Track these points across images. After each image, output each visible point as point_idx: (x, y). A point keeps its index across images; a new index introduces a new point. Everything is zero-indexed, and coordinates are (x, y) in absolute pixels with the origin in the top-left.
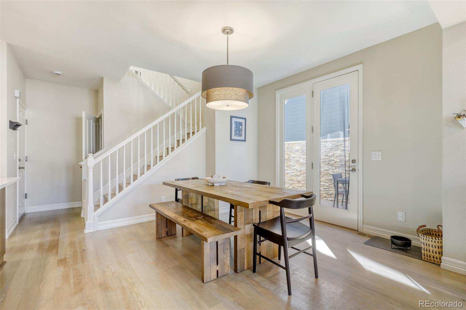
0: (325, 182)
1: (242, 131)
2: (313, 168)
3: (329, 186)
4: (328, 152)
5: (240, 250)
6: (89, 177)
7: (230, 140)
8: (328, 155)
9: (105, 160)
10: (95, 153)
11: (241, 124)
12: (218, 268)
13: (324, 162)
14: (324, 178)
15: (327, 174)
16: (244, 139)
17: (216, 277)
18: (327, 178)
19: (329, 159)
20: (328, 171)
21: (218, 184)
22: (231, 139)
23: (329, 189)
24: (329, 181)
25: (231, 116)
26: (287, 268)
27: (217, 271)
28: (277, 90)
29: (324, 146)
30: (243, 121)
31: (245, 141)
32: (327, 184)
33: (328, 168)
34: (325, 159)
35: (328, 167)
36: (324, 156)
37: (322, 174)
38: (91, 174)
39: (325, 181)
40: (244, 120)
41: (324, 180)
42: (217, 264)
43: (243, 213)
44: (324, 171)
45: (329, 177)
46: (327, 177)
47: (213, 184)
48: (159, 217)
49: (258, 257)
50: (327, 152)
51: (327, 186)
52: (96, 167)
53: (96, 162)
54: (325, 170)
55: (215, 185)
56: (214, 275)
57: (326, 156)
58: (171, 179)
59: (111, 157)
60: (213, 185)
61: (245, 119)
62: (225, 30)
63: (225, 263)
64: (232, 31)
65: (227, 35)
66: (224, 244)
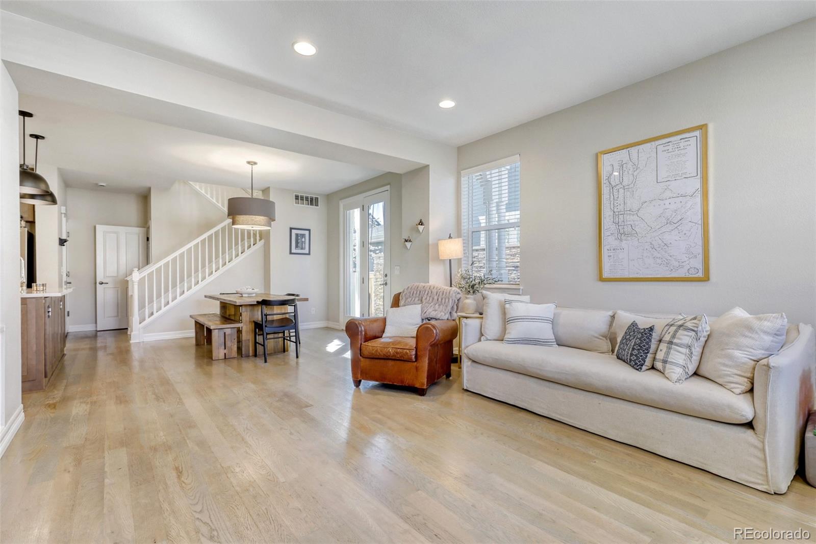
1: (305, 244)
5: (245, 340)
6: (135, 292)
7: (289, 253)
9: (150, 275)
10: (142, 268)
11: (303, 236)
12: (225, 351)
17: (224, 358)
21: (247, 295)
22: (291, 253)
25: (290, 227)
26: (263, 345)
27: (225, 354)
28: (341, 199)
30: (306, 233)
31: (309, 254)
38: (136, 287)
40: (308, 232)
42: (225, 349)
43: (248, 313)
47: (241, 294)
48: (198, 325)
49: (257, 344)
52: (142, 281)
53: (141, 277)
55: (244, 295)
56: (222, 356)
58: (216, 293)
59: (156, 272)
60: (242, 296)
61: (309, 230)
62: (249, 163)
63: (231, 349)
64: (255, 163)
65: (251, 166)
66: (231, 335)
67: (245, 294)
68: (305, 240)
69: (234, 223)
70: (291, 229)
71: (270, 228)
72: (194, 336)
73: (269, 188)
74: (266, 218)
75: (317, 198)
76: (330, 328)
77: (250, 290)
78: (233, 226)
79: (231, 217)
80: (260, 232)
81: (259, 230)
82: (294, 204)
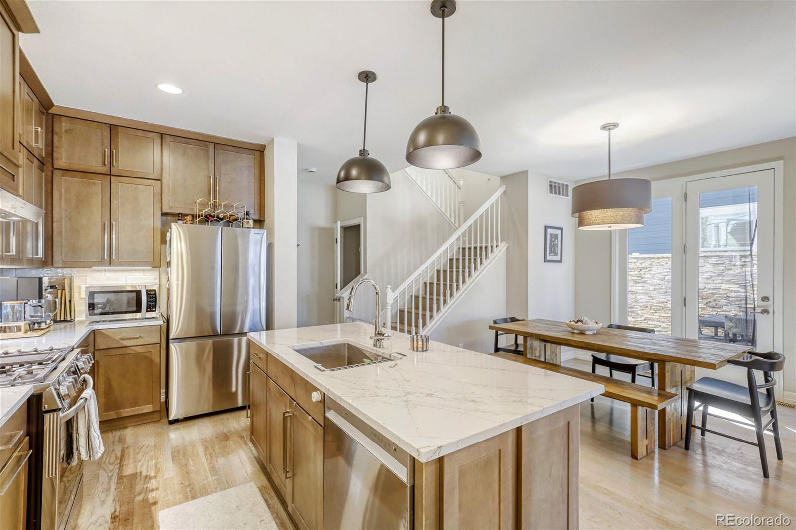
0: (659, 321)
1: (557, 247)
2: (685, 305)
3: (667, 328)
4: (666, 274)
7: (545, 261)
8: (666, 278)
11: (556, 236)
13: (657, 289)
14: (659, 314)
15: (663, 309)
16: (559, 259)
18: (663, 315)
19: (667, 285)
20: (665, 304)
23: (666, 332)
24: (666, 320)
25: (545, 226)
29: (658, 264)
30: (558, 232)
31: (560, 261)
32: (663, 325)
33: (665, 300)
34: (660, 285)
35: (665, 297)
36: (657, 281)
37: (654, 309)
39: (659, 319)
40: (560, 231)
41: (658, 317)
44: (657, 303)
45: (667, 313)
46: (664, 313)
50: (664, 274)
51: (664, 328)
53: (394, 297)
54: (659, 302)
57: (662, 281)
61: (561, 229)
62: (604, 127)
63: (652, 437)
64: (615, 125)
68: (558, 242)
70: (546, 228)
73: (525, 173)
75: (568, 185)
76: (577, 359)
82: (549, 195)
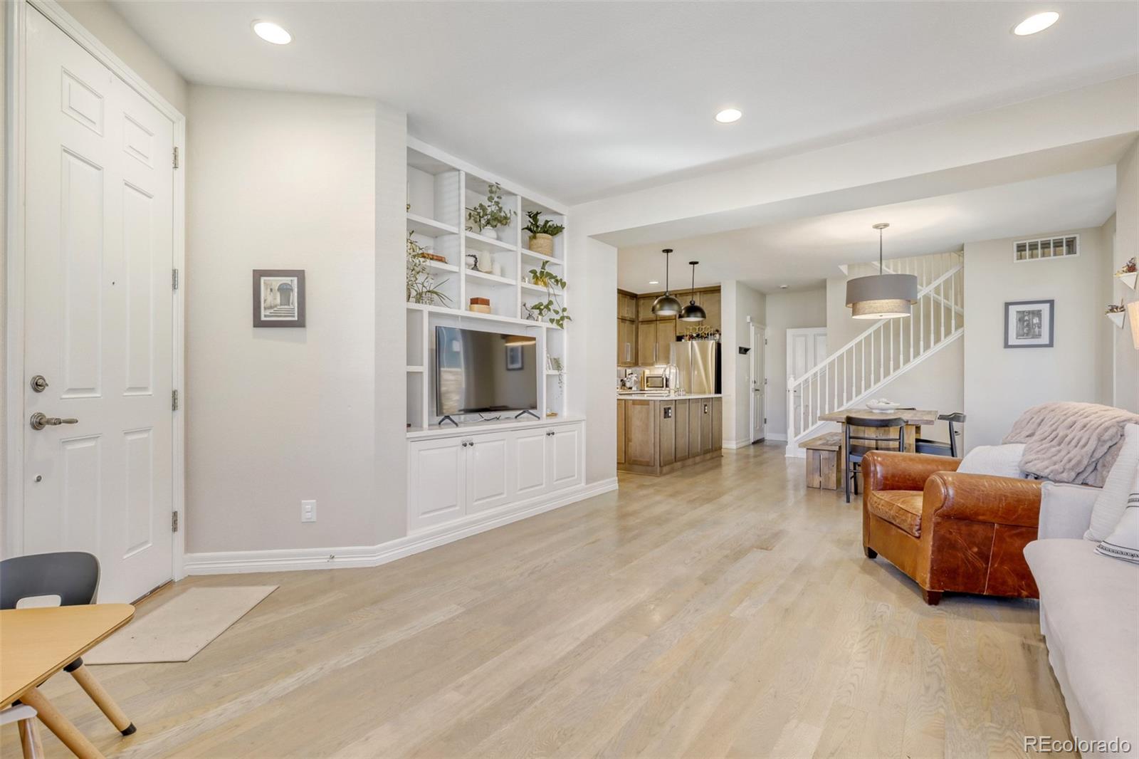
1: (1039, 327)
6: (790, 401)
12: (821, 479)
16: (1046, 343)
17: (818, 487)
22: (1007, 347)
25: (1005, 304)
27: (820, 482)
30: (1043, 307)
31: (1051, 345)
38: (791, 397)
40: (1047, 305)
42: (820, 476)
53: (796, 384)
56: (816, 484)
61: (1050, 302)
62: (876, 227)
63: (829, 478)
64: (886, 225)
65: (879, 230)
66: (827, 459)
67: (876, 409)
68: (1040, 320)
69: (854, 313)
70: (1008, 305)
71: (909, 315)
72: (805, 457)
74: (898, 301)
75: (1074, 238)
77: (882, 405)
78: (854, 317)
79: (851, 305)
80: (897, 321)
81: (893, 319)
82: (1015, 261)
